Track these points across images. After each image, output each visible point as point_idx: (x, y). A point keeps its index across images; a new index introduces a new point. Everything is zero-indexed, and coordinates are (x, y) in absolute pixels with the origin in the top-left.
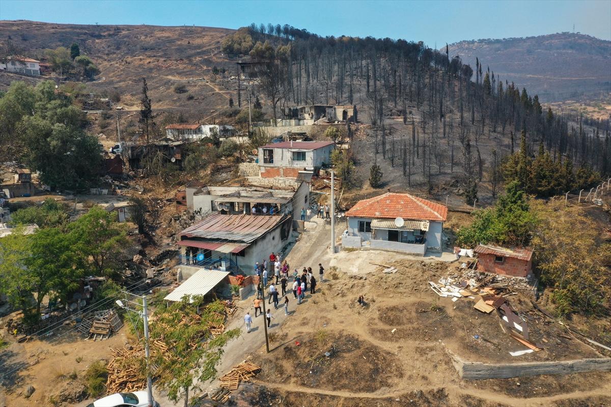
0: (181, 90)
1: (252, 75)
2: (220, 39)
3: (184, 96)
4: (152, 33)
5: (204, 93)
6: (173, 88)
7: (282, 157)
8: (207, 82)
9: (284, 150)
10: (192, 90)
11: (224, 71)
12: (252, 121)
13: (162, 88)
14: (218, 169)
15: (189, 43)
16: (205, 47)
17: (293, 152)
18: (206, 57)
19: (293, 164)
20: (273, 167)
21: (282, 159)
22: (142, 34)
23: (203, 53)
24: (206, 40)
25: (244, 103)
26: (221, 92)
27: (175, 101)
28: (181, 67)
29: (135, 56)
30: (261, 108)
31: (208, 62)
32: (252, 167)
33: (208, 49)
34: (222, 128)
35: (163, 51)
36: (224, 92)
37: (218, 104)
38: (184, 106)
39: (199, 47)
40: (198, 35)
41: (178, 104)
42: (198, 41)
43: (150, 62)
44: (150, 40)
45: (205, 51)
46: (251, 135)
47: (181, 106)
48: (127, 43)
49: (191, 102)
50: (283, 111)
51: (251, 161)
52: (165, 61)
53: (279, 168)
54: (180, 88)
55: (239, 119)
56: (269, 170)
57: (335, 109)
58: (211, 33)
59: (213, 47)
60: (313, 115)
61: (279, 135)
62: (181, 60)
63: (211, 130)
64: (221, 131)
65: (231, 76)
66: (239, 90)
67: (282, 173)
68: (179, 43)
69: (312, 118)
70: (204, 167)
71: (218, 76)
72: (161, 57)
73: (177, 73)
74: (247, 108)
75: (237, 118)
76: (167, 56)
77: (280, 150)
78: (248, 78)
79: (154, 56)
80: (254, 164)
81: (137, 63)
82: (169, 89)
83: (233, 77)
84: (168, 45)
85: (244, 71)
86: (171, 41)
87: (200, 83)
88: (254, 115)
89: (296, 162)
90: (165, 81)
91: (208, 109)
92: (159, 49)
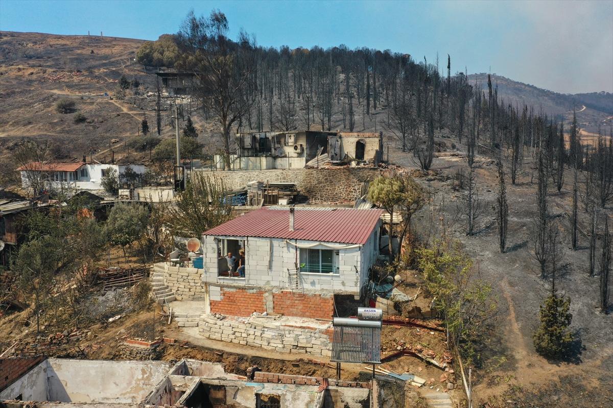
0: (67, 107)
1: (179, 91)
2: (135, 50)
3: (71, 117)
4: (43, 40)
5: (104, 113)
6: (55, 105)
7: (271, 262)
8: (112, 99)
9: (276, 243)
10: (84, 110)
11: (137, 84)
12: (182, 158)
13: (37, 106)
14: (99, 278)
15: (92, 52)
16: (114, 57)
17: (302, 250)
18: (114, 69)
19: (300, 280)
20: (243, 289)
21: (270, 267)
22: (29, 40)
23: (112, 64)
24: (116, 50)
25: (166, 129)
26: (130, 113)
27: (53, 125)
28: (76, 79)
29: (12, 65)
30: (196, 135)
31: (115, 74)
32: (186, 279)
33: (117, 61)
34: (123, 171)
35: (53, 60)
36: (135, 112)
37: (125, 130)
38: (68, 132)
39: (106, 57)
40: (107, 44)
41: (58, 129)
42: (105, 51)
43: (32, 74)
44: (40, 48)
45: (113, 62)
46: (179, 186)
47: (63, 131)
48: (7, 50)
49: (81, 126)
50: (241, 141)
51: (183, 259)
52: (54, 72)
53: (261, 292)
54: (66, 106)
55: (158, 154)
56: (233, 294)
57: (340, 137)
58: (124, 43)
59: (125, 57)
60: (303, 150)
61: (237, 188)
62: (78, 71)
63: (105, 173)
64: (122, 176)
65: (148, 92)
66: (159, 110)
67: (270, 304)
68: (79, 52)
69: (300, 155)
70: (67, 267)
71: (127, 91)
72: (50, 67)
73: (67, 86)
74: (172, 135)
75: (153, 151)
76: (59, 67)
77: (264, 244)
78: (172, 94)
79: (40, 66)
80: (191, 269)
81: (14, 74)
82: (49, 106)
83: (150, 93)
84: (62, 53)
85: (167, 86)
86: (66, 49)
87: (99, 100)
88: (185, 147)
89: (310, 277)
90: (46, 95)
91: (108, 138)
92: (49, 58)
